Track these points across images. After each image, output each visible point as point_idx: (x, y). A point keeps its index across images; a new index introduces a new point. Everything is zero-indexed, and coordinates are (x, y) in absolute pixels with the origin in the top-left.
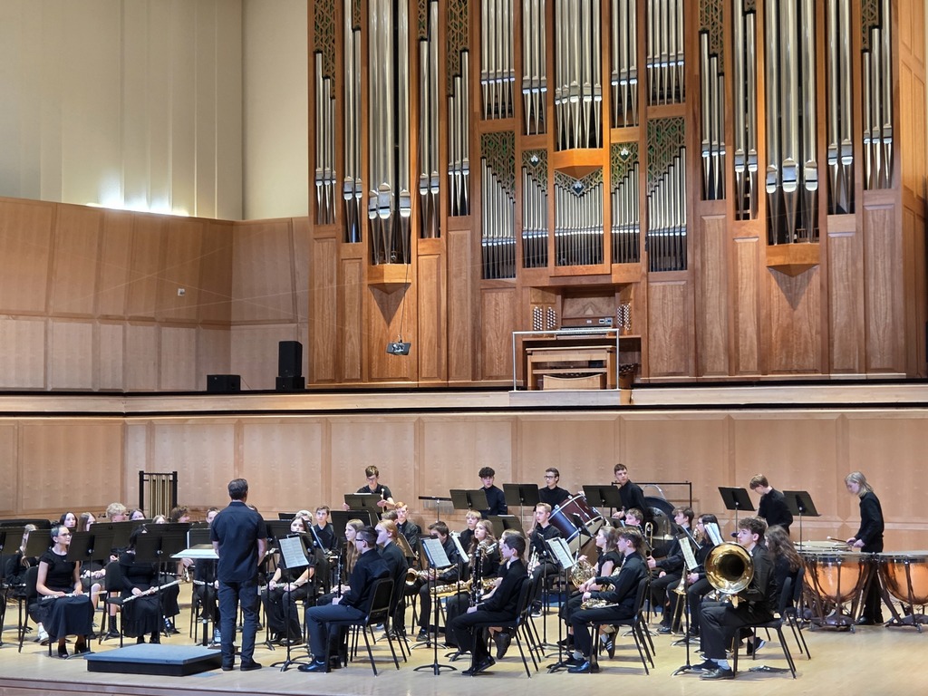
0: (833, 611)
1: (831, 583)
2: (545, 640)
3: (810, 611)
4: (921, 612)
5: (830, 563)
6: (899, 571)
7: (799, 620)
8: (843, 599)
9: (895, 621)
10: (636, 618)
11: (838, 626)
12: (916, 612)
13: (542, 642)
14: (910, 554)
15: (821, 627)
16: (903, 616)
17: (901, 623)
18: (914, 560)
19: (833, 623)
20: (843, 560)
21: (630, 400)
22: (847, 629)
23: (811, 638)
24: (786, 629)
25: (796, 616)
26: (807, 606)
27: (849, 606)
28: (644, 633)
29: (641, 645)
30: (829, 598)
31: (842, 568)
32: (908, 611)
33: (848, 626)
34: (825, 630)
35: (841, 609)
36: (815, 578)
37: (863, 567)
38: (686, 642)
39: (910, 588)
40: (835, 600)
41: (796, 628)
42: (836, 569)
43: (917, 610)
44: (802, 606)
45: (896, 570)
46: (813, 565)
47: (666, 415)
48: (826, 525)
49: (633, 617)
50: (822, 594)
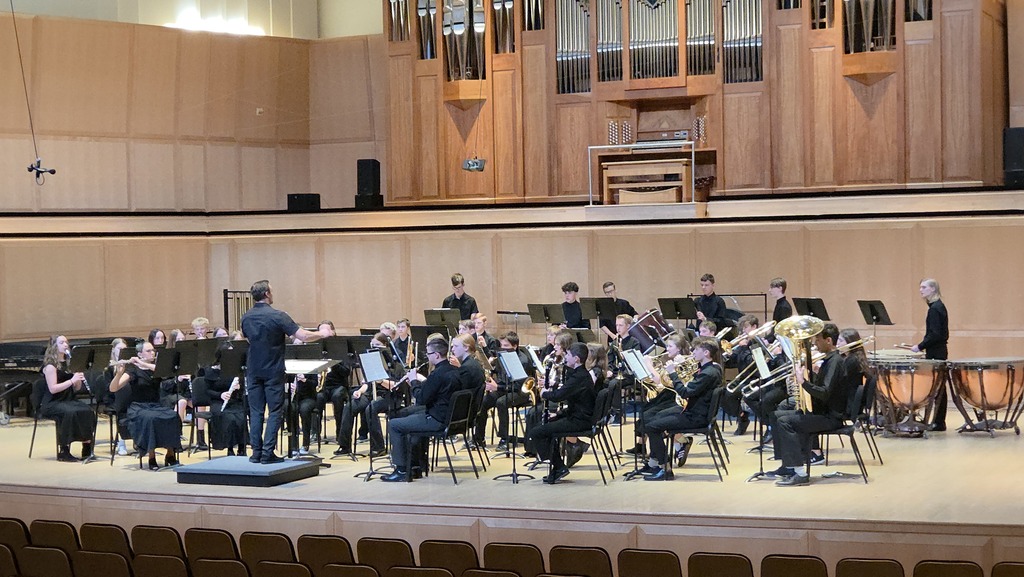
0: (907, 418)
1: (904, 390)
2: (621, 450)
3: (883, 418)
4: (994, 418)
5: (904, 371)
6: (973, 377)
7: (872, 427)
8: (916, 407)
9: (968, 427)
10: (710, 426)
11: (911, 432)
12: (988, 418)
13: (618, 451)
14: (983, 361)
15: (894, 434)
16: (975, 421)
17: (974, 428)
18: (987, 367)
19: (906, 429)
20: (916, 367)
21: (706, 213)
22: (920, 435)
23: (885, 444)
24: (858, 436)
25: (869, 423)
26: (881, 414)
27: (922, 413)
28: (718, 441)
29: (716, 453)
30: (902, 405)
31: (915, 375)
32: (981, 417)
33: (921, 432)
34: (897, 436)
35: (914, 416)
36: (889, 386)
37: (936, 374)
38: (760, 449)
39: (983, 394)
40: (908, 406)
41: (868, 435)
42: (909, 376)
43: (990, 416)
44: (875, 413)
45: (969, 377)
46: (887, 373)
47: (741, 227)
48: (901, 334)
49: (707, 426)
50: (895, 401)
